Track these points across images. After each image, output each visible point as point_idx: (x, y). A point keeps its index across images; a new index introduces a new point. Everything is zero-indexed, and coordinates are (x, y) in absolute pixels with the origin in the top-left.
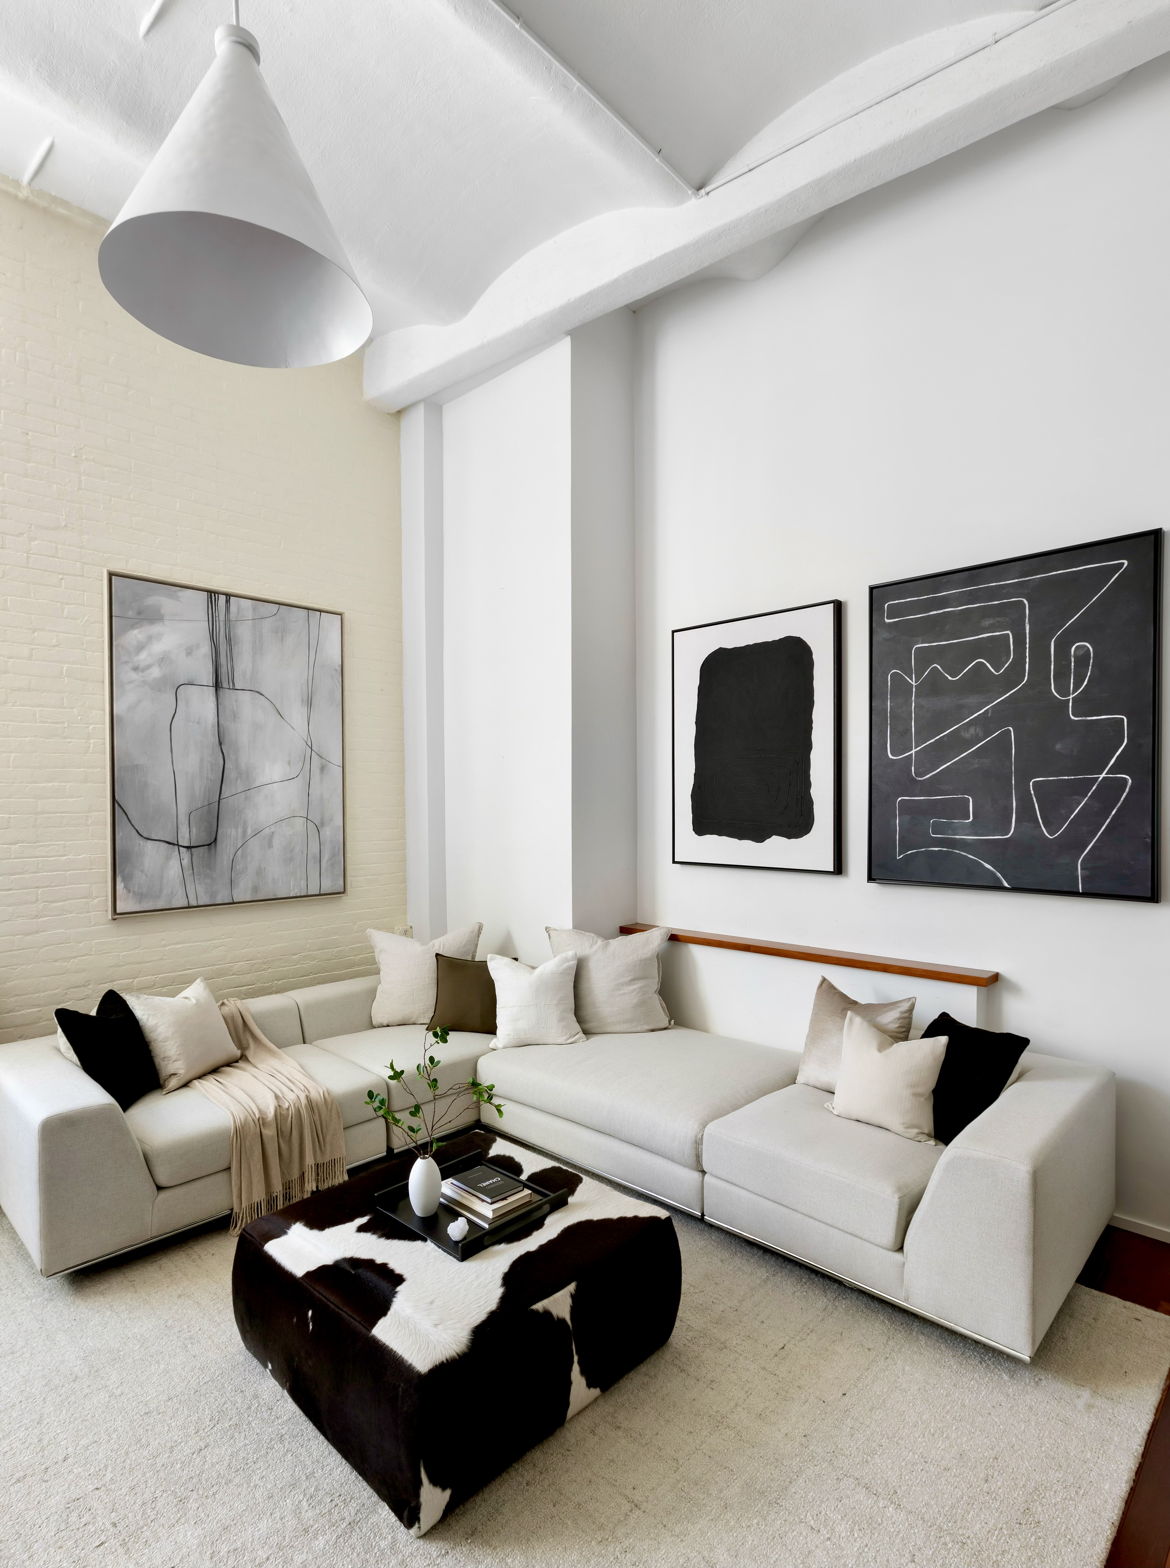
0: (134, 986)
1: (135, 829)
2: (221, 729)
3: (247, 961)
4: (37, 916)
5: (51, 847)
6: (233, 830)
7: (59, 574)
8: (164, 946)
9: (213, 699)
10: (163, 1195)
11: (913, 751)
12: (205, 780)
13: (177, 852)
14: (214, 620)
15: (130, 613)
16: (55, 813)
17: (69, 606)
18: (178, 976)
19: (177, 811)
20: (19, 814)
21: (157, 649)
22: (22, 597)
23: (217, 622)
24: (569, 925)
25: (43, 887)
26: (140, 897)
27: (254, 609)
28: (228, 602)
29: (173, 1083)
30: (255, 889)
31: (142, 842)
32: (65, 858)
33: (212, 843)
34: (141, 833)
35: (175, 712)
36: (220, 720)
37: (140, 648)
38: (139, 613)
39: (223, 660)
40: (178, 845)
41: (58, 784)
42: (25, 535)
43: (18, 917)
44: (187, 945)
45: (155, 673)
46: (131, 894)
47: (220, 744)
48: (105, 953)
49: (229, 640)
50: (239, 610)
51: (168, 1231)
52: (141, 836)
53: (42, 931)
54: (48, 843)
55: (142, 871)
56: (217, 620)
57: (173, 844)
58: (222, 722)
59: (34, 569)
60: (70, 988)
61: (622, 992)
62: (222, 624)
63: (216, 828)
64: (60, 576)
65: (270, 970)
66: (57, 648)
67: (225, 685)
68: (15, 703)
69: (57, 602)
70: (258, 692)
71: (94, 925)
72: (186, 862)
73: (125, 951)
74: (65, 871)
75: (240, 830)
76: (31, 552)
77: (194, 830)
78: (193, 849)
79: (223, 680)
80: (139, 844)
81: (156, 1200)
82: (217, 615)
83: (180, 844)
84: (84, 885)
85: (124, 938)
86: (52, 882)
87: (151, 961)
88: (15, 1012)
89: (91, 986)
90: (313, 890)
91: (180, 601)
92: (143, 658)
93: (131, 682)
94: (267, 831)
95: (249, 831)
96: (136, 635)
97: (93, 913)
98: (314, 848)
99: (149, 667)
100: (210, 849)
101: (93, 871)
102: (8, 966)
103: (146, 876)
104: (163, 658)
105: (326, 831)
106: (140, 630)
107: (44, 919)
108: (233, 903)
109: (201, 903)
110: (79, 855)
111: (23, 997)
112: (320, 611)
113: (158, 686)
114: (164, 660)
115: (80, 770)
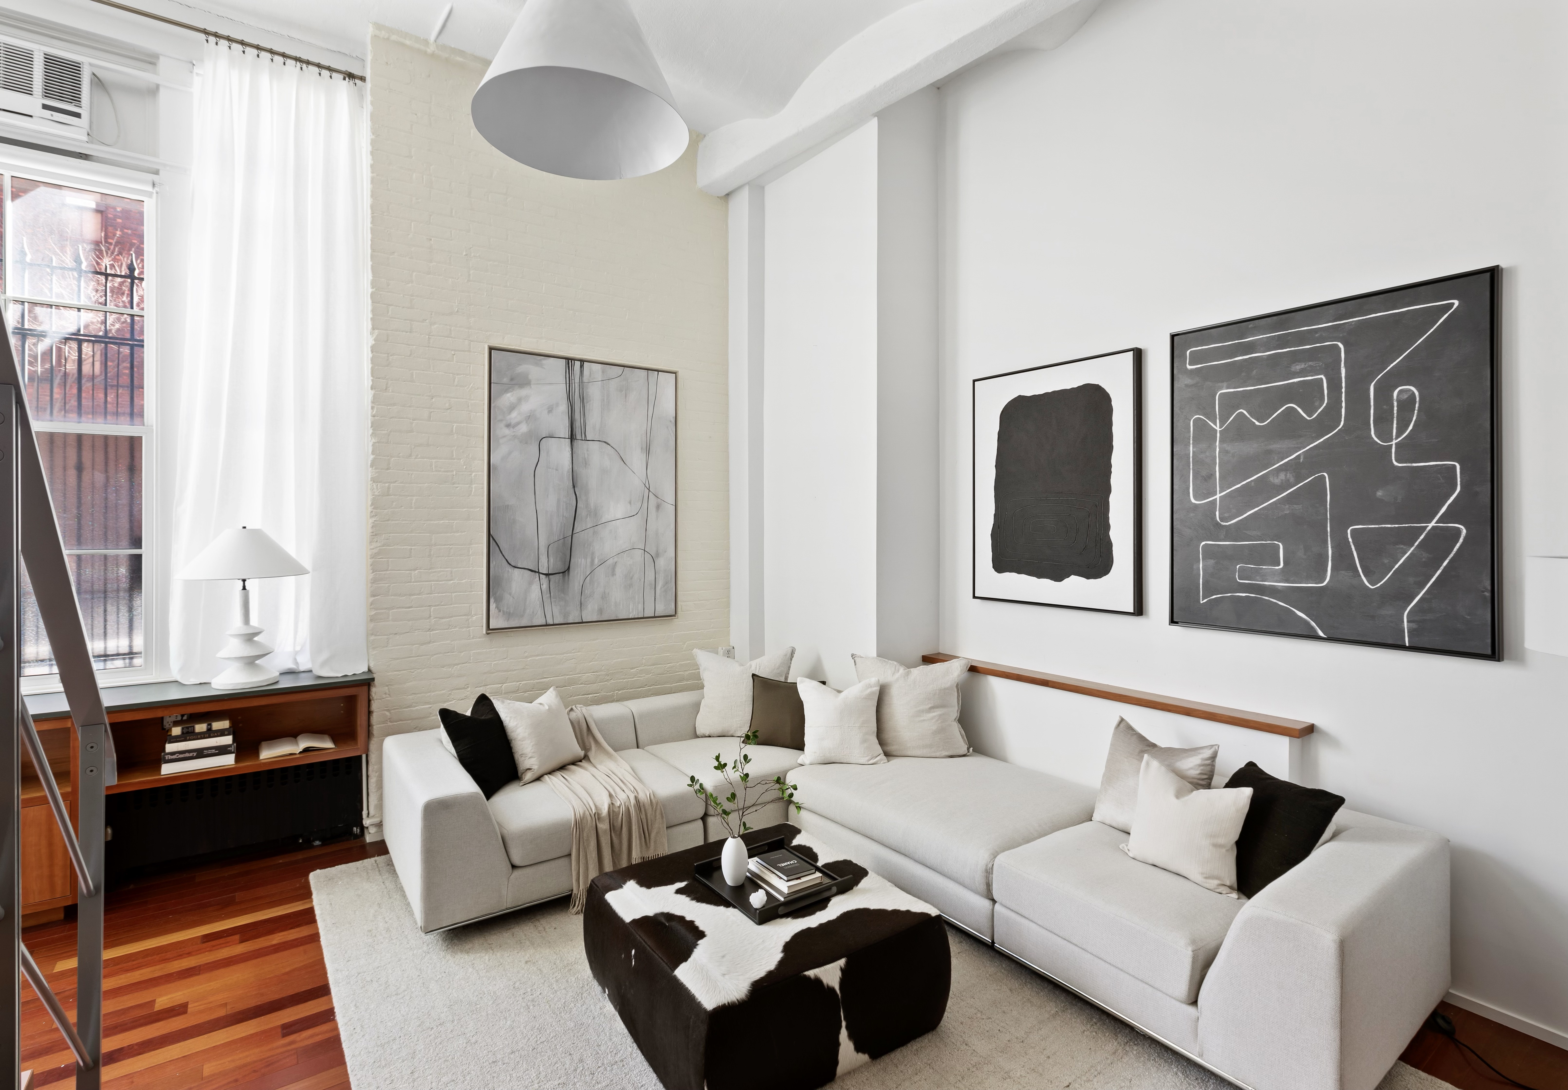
0: (502, 690)
1: (505, 558)
2: (575, 474)
3: (593, 672)
4: (429, 630)
5: (442, 573)
6: (583, 559)
7: (452, 350)
8: (526, 657)
9: (568, 449)
10: (517, 873)
11: (1218, 496)
12: (561, 517)
13: (538, 579)
14: (571, 382)
15: (505, 380)
16: (444, 545)
17: (459, 376)
18: (535, 685)
19: (538, 544)
20: (418, 546)
21: (526, 407)
22: (424, 371)
23: (573, 384)
24: (874, 653)
25: (435, 605)
26: (509, 615)
27: (603, 372)
28: (582, 366)
29: (528, 776)
30: (602, 611)
31: (510, 569)
32: (452, 582)
34: (509, 562)
35: (538, 461)
36: (574, 467)
37: (512, 408)
38: (512, 379)
39: (577, 416)
40: (538, 572)
41: (448, 521)
42: (427, 321)
43: (416, 630)
44: (545, 657)
45: (523, 428)
46: (501, 613)
47: (574, 487)
48: (481, 662)
49: (582, 399)
50: (590, 373)
51: (520, 904)
52: (510, 564)
53: (434, 642)
54: (438, 569)
55: (510, 594)
56: (573, 382)
57: (535, 572)
58: (575, 469)
59: (434, 347)
60: (451, 690)
61: (922, 718)
62: (577, 385)
63: (569, 558)
64: (453, 353)
65: (614, 682)
66: (449, 411)
67: (579, 437)
68: (417, 456)
69: (450, 373)
70: (605, 442)
71: (473, 638)
72: (545, 587)
73: (496, 661)
74: (453, 593)
76: (432, 334)
77: (552, 560)
78: (550, 576)
79: (577, 433)
80: (508, 571)
81: (511, 877)
82: (573, 378)
83: (541, 571)
84: (466, 605)
85: (495, 649)
86: (442, 602)
87: (516, 670)
88: (412, 707)
89: (469, 689)
90: (649, 613)
91: (544, 368)
92: (514, 416)
93: (504, 437)
94: (610, 562)
95: (596, 561)
96: (508, 398)
97: (471, 628)
98: (650, 576)
99: (518, 424)
100: (564, 576)
101: (473, 593)
102: (408, 670)
103: (514, 598)
104: (530, 416)
105: (661, 562)
106: (512, 393)
107: (435, 632)
108: (582, 623)
109: (556, 622)
110: (462, 580)
111: (418, 695)
112: (658, 371)
113: (525, 440)
114: (530, 417)
115: (464, 510)
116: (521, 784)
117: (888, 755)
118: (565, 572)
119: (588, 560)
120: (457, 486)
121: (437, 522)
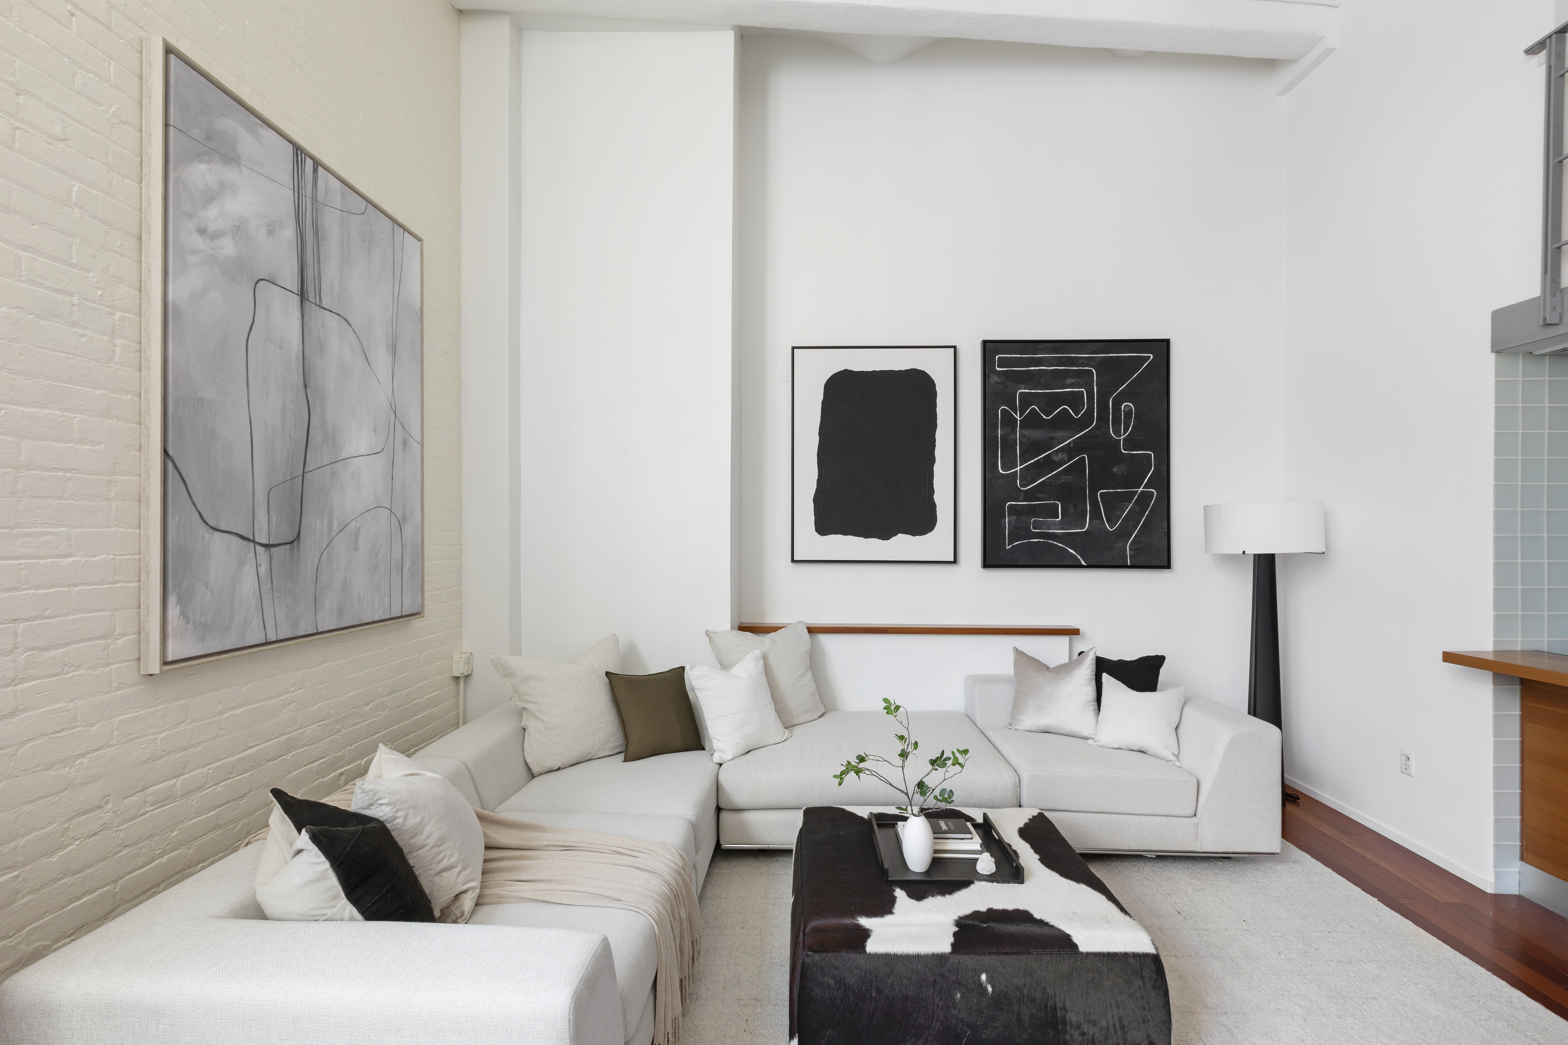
1: (196, 508)
2: (306, 364)
3: (320, 721)
4: (13, 680)
5: (45, 538)
6: (318, 521)
8: (221, 713)
9: (297, 313)
11: (1018, 468)
12: (288, 440)
13: (252, 554)
14: (301, 193)
15: (197, 132)
16: (52, 470)
18: (239, 760)
19: (254, 486)
21: (231, 207)
23: (304, 197)
25: (27, 620)
26: (203, 629)
27: (341, 196)
28: (315, 172)
30: (341, 612)
31: (207, 533)
32: (71, 559)
33: (295, 541)
34: (205, 518)
35: (253, 322)
36: (305, 350)
37: (209, 197)
38: (208, 137)
39: (309, 259)
40: (254, 541)
41: (58, 413)
44: (248, 707)
45: (228, 248)
46: (193, 625)
47: (306, 387)
48: (131, 740)
49: (316, 231)
50: (326, 189)
52: (206, 523)
53: (24, 711)
54: (37, 529)
55: (207, 585)
56: (304, 194)
57: (248, 540)
58: (307, 353)
60: (74, 816)
62: (309, 203)
63: (299, 517)
65: (344, 732)
67: (311, 297)
69: (63, 54)
70: (346, 320)
71: (118, 688)
72: (263, 569)
73: (164, 731)
74: (69, 586)
75: (326, 522)
77: (274, 519)
78: (273, 550)
79: (309, 289)
80: (203, 537)
82: (303, 187)
83: (257, 540)
84: (102, 614)
85: (163, 706)
86: (46, 609)
87: (202, 742)
90: (396, 611)
91: (261, 143)
92: (211, 216)
93: (195, 252)
94: (352, 526)
95: (335, 525)
96: (202, 173)
97: (114, 666)
98: (397, 553)
99: (218, 234)
101: (118, 585)
103: (212, 592)
104: (238, 227)
105: (408, 532)
106: (209, 166)
107: (26, 685)
108: (317, 634)
109: (279, 636)
110: (95, 556)
112: (403, 228)
113: (231, 271)
114: (240, 230)
115: (99, 392)
118: (293, 542)
120: (82, 331)
121: (35, 410)
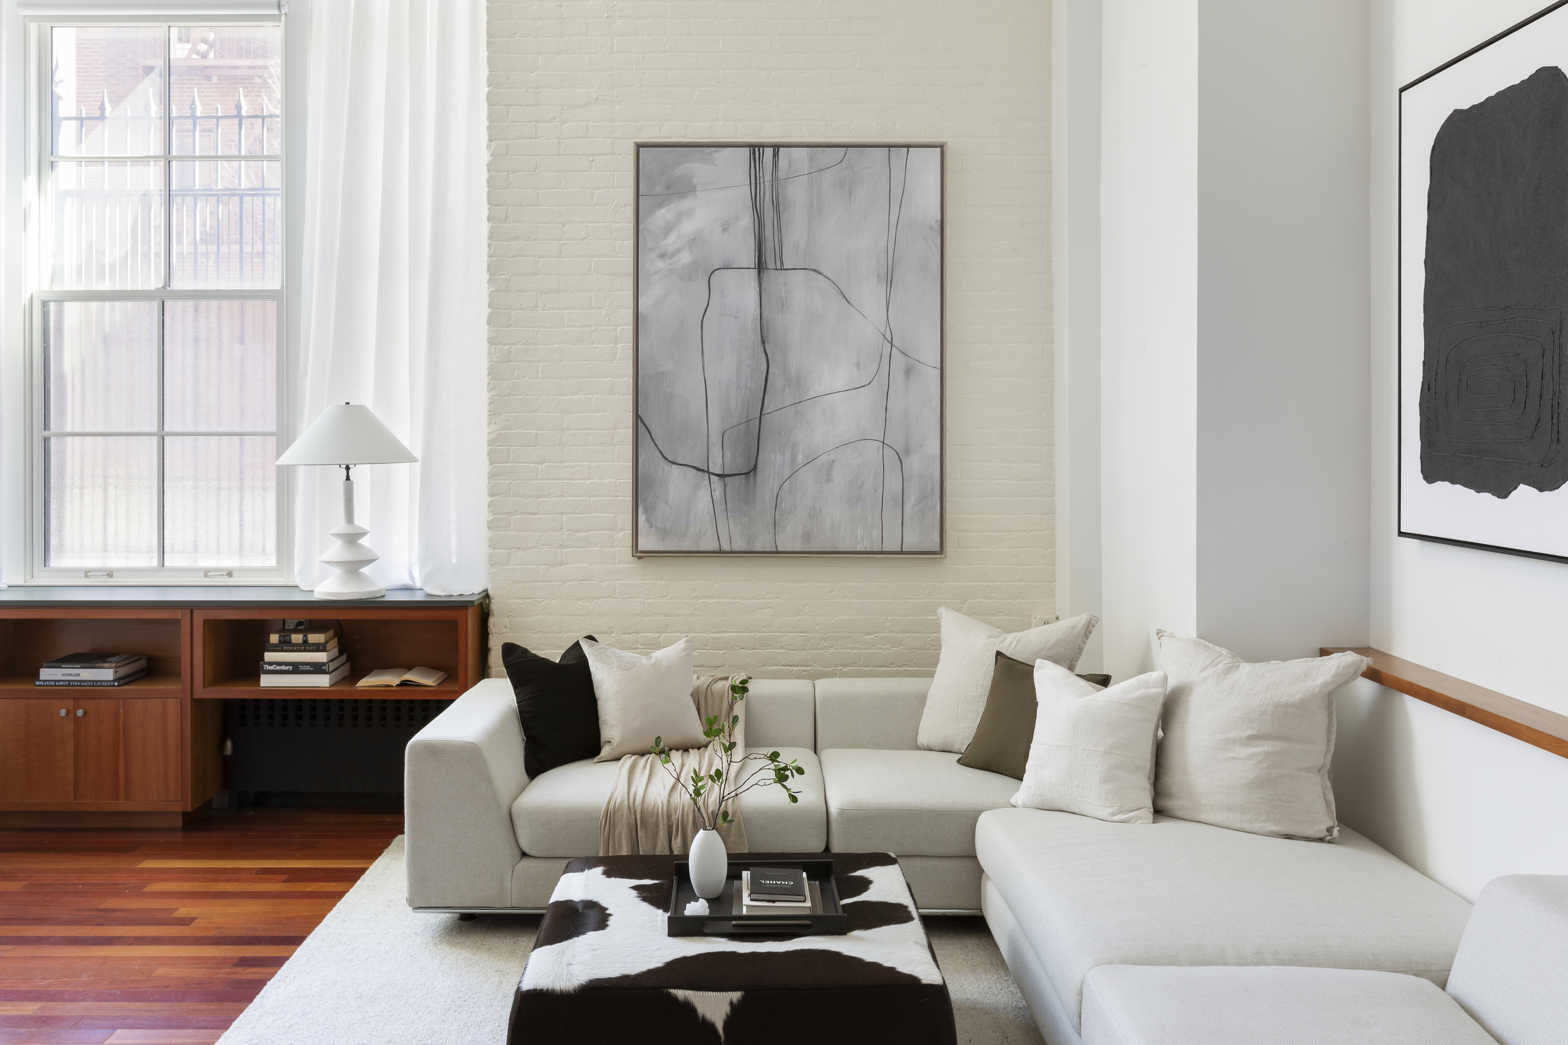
1: (659, 450)
2: (765, 323)
3: (800, 632)
4: (561, 546)
5: (577, 468)
6: (778, 455)
7: (590, 155)
8: (696, 598)
9: (754, 284)
10: (525, 863)
12: (743, 390)
13: (707, 482)
14: (758, 182)
15: (660, 188)
16: (580, 429)
17: (599, 191)
19: (708, 430)
20: (546, 430)
21: (688, 227)
22: (553, 188)
23: (762, 184)
24: (1192, 630)
25: (568, 514)
26: (664, 533)
27: (811, 160)
28: (776, 155)
30: (806, 537)
31: (666, 466)
32: (590, 481)
34: (665, 455)
35: (708, 305)
36: (763, 312)
37: (668, 229)
38: (668, 188)
39: (768, 232)
40: (708, 472)
41: (584, 396)
42: (557, 119)
43: (544, 545)
44: (724, 600)
45: (685, 258)
46: (653, 530)
47: (763, 342)
48: (630, 598)
49: (777, 206)
50: (790, 163)
52: (666, 459)
53: (567, 564)
54: (573, 464)
55: (667, 502)
56: (762, 181)
57: (703, 471)
58: (766, 313)
59: (565, 155)
62: (768, 185)
63: (756, 452)
64: (591, 158)
65: (832, 650)
66: (586, 241)
67: (771, 265)
68: (544, 306)
69: (587, 188)
70: (815, 271)
71: (619, 563)
72: (717, 494)
73: (651, 598)
74: (590, 497)
75: (788, 456)
76: (562, 137)
77: (728, 454)
78: (727, 479)
79: (768, 259)
80: (663, 469)
81: (517, 866)
82: (761, 175)
83: (711, 471)
84: (609, 515)
85: (650, 582)
86: (577, 509)
87: (680, 615)
88: (539, 650)
89: (614, 635)
90: (891, 544)
91: (716, 165)
92: (671, 241)
93: (657, 272)
94: (824, 459)
95: (800, 458)
96: (663, 215)
97: (617, 549)
98: (894, 485)
99: (677, 251)
100: (747, 480)
101: (619, 498)
102: (533, 598)
103: (671, 508)
104: (694, 239)
105: (914, 463)
106: (669, 207)
107: (568, 550)
108: (777, 552)
109: (736, 548)
110: (604, 479)
111: (548, 635)
112: (908, 146)
113: (688, 274)
114: (695, 241)
115: (606, 380)
116: (595, 760)
117: (1159, 812)
118: (749, 473)
119: (786, 456)
120: (597, 346)
121: (571, 397)
